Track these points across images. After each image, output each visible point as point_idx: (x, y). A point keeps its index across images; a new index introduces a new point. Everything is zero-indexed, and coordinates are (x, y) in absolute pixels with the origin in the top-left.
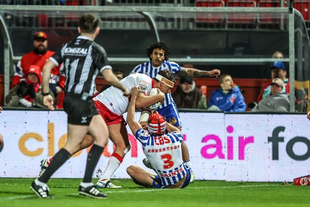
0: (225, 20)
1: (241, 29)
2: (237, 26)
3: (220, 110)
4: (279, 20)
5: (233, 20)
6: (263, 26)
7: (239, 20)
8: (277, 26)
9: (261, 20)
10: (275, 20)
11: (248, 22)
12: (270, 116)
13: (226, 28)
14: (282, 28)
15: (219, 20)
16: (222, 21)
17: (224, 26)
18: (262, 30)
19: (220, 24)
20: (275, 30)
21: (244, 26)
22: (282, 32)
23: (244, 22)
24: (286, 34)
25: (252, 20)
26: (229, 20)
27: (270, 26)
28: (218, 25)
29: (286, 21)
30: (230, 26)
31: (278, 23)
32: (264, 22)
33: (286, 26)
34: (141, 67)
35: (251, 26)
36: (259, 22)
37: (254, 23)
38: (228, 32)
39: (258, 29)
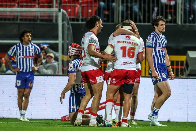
0: (18, 16)
1: (28, 22)
2: (26, 20)
3: (14, 73)
4: (52, 16)
5: (23, 16)
6: (42, 20)
7: (27, 16)
8: (51, 20)
9: (41, 16)
10: (50, 16)
11: (32, 18)
12: (46, 77)
13: (19, 21)
14: (54, 21)
15: (14, 16)
16: (16, 17)
17: (17, 20)
18: (41, 23)
19: (15, 18)
20: (50, 23)
21: (30, 20)
22: (54, 24)
23: (30, 18)
24: (57, 25)
25: (35, 16)
26: (20, 16)
27: (46, 20)
28: (13, 19)
29: (57, 17)
30: (21, 20)
31: (51, 18)
32: (42, 18)
33: (57, 20)
34: (15, 47)
35: (34, 20)
36: (39, 17)
37: (36, 19)
38: (19, 24)
39: (38, 22)
